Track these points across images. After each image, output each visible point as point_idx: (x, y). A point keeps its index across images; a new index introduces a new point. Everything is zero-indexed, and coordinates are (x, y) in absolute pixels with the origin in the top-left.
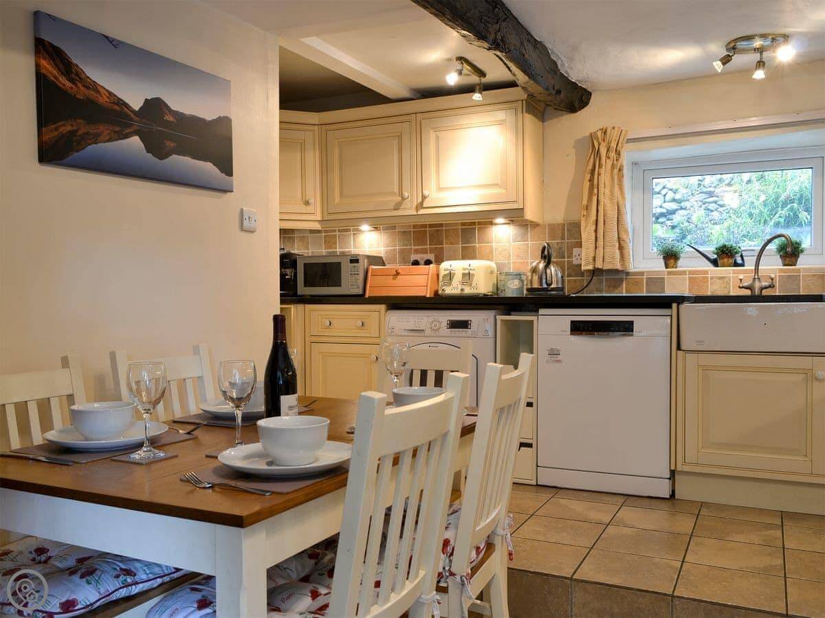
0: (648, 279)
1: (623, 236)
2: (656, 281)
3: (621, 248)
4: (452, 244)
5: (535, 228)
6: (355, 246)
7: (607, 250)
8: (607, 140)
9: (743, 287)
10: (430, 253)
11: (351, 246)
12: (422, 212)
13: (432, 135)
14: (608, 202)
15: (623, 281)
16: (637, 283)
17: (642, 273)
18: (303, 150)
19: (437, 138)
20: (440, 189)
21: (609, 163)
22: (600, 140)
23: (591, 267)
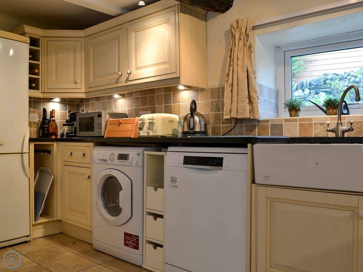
0: (272, 125)
1: (252, 94)
2: (278, 127)
3: (251, 102)
4: (159, 104)
5: (202, 91)
6: (115, 108)
7: (239, 105)
8: (239, 28)
9: (330, 131)
10: (149, 110)
11: (113, 108)
12: (129, 83)
13: (133, 34)
14: (240, 70)
15: (256, 127)
16: (265, 128)
17: (268, 121)
18: (75, 52)
19: (136, 36)
20: (137, 68)
21: (241, 43)
22: (235, 28)
23: (228, 117)
